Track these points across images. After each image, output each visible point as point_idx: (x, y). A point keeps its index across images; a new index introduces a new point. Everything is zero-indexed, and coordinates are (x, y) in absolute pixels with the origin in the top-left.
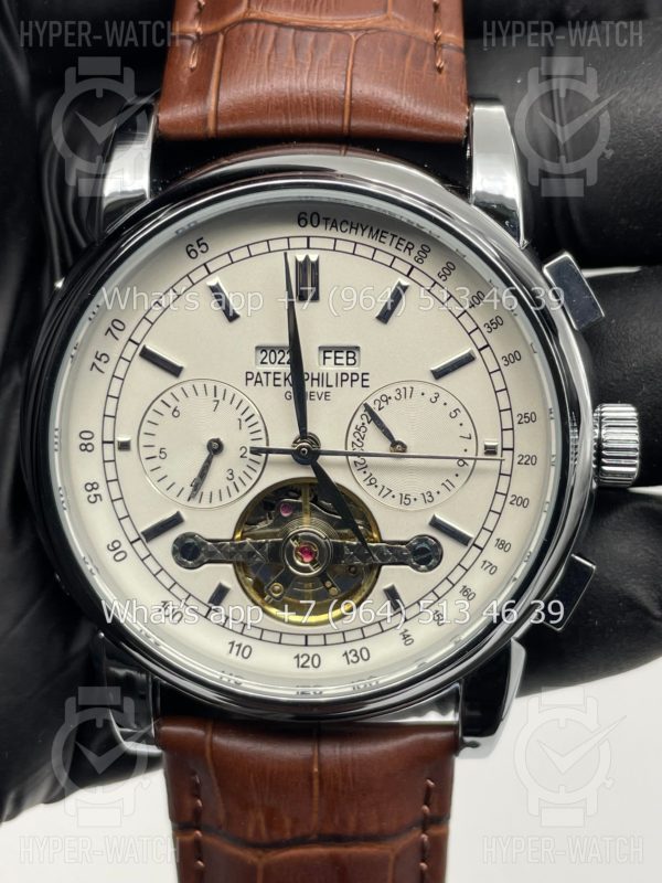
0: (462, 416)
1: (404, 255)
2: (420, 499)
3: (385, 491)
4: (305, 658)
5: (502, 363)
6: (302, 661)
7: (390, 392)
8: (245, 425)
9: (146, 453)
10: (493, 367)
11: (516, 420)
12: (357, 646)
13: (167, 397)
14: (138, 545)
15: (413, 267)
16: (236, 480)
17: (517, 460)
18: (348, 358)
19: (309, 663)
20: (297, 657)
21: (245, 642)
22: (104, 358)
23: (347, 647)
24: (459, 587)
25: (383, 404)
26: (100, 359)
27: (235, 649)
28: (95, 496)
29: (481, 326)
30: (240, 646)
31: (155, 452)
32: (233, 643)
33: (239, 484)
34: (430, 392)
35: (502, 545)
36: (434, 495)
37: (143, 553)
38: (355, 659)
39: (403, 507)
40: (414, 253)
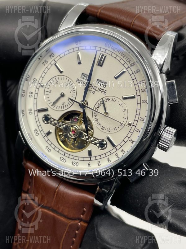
0: (126, 112)
1: (128, 63)
2: (107, 129)
3: (99, 124)
4: (63, 159)
5: (142, 102)
6: (62, 159)
7: (110, 98)
8: (72, 92)
9: (46, 90)
10: (139, 102)
11: (140, 119)
12: (76, 161)
13: (57, 78)
14: (36, 112)
15: (129, 67)
16: (64, 105)
17: (136, 129)
19: (63, 160)
20: (61, 157)
21: (50, 148)
22: (46, 62)
23: (74, 161)
24: (107, 157)
25: (107, 100)
26: (45, 62)
27: (47, 148)
28: (31, 96)
29: (140, 90)
30: (49, 148)
31: (48, 90)
32: (47, 147)
33: (65, 107)
34: (120, 102)
35: (123, 151)
36: (111, 130)
37: (36, 115)
38: (74, 165)
39: (102, 130)
40: (131, 63)
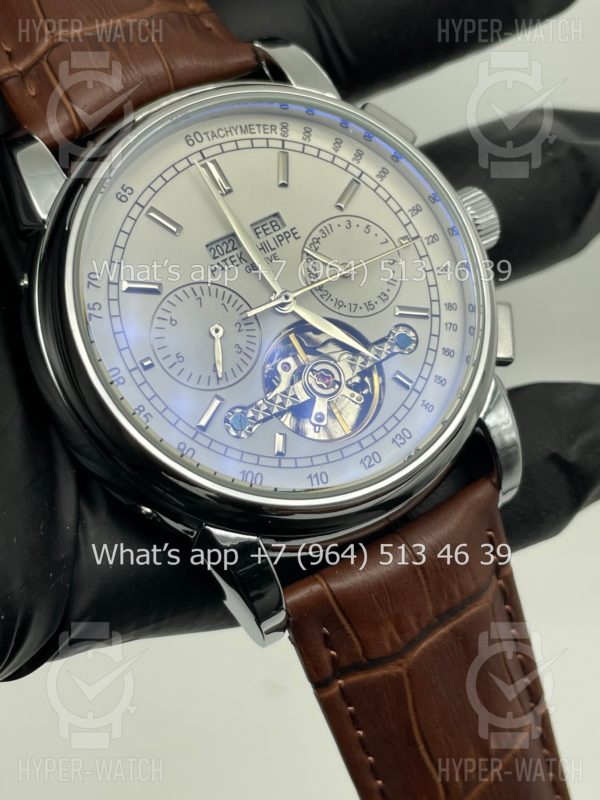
0: (374, 229)
1: (273, 135)
2: (379, 300)
3: (353, 307)
4: (368, 459)
5: (378, 180)
6: (367, 462)
7: (317, 234)
8: (229, 306)
9: (166, 364)
10: (374, 185)
11: (409, 215)
12: (398, 430)
13: (160, 313)
14: (199, 438)
15: (283, 141)
16: (244, 350)
17: (425, 242)
18: (273, 227)
19: (373, 462)
20: (362, 462)
21: (318, 470)
22: (97, 307)
23: (392, 435)
24: (440, 351)
25: (317, 245)
26: (94, 309)
27: (315, 480)
28: (145, 416)
29: (350, 161)
30: (316, 475)
31: (173, 359)
32: (310, 477)
33: (247, 352)
34: (343, 221)
35: (450, 307)
36: (387, 293)
37: (206, 442)
38: (402, 441)
39: (371, 312)
40: (278, 131)
